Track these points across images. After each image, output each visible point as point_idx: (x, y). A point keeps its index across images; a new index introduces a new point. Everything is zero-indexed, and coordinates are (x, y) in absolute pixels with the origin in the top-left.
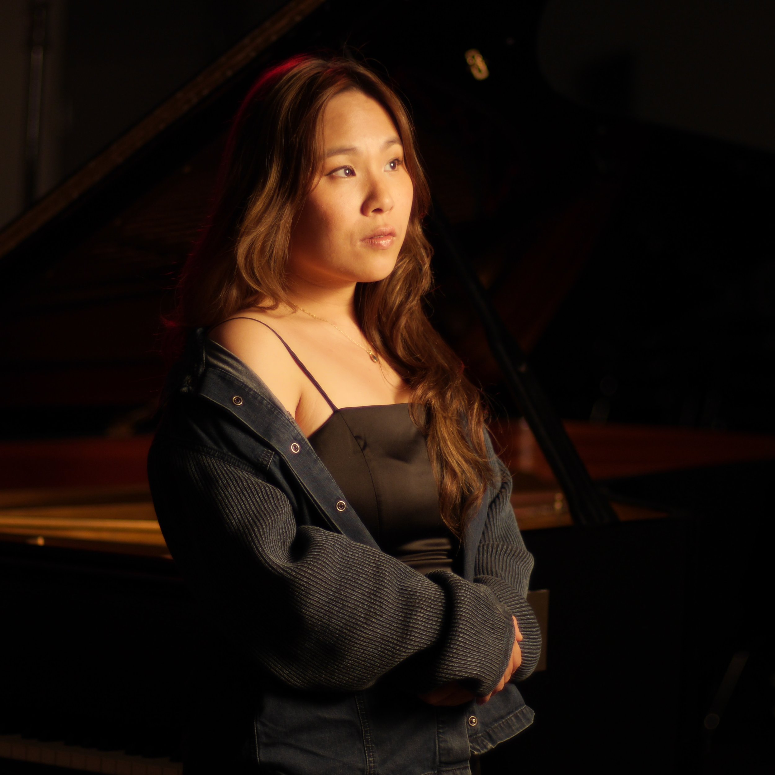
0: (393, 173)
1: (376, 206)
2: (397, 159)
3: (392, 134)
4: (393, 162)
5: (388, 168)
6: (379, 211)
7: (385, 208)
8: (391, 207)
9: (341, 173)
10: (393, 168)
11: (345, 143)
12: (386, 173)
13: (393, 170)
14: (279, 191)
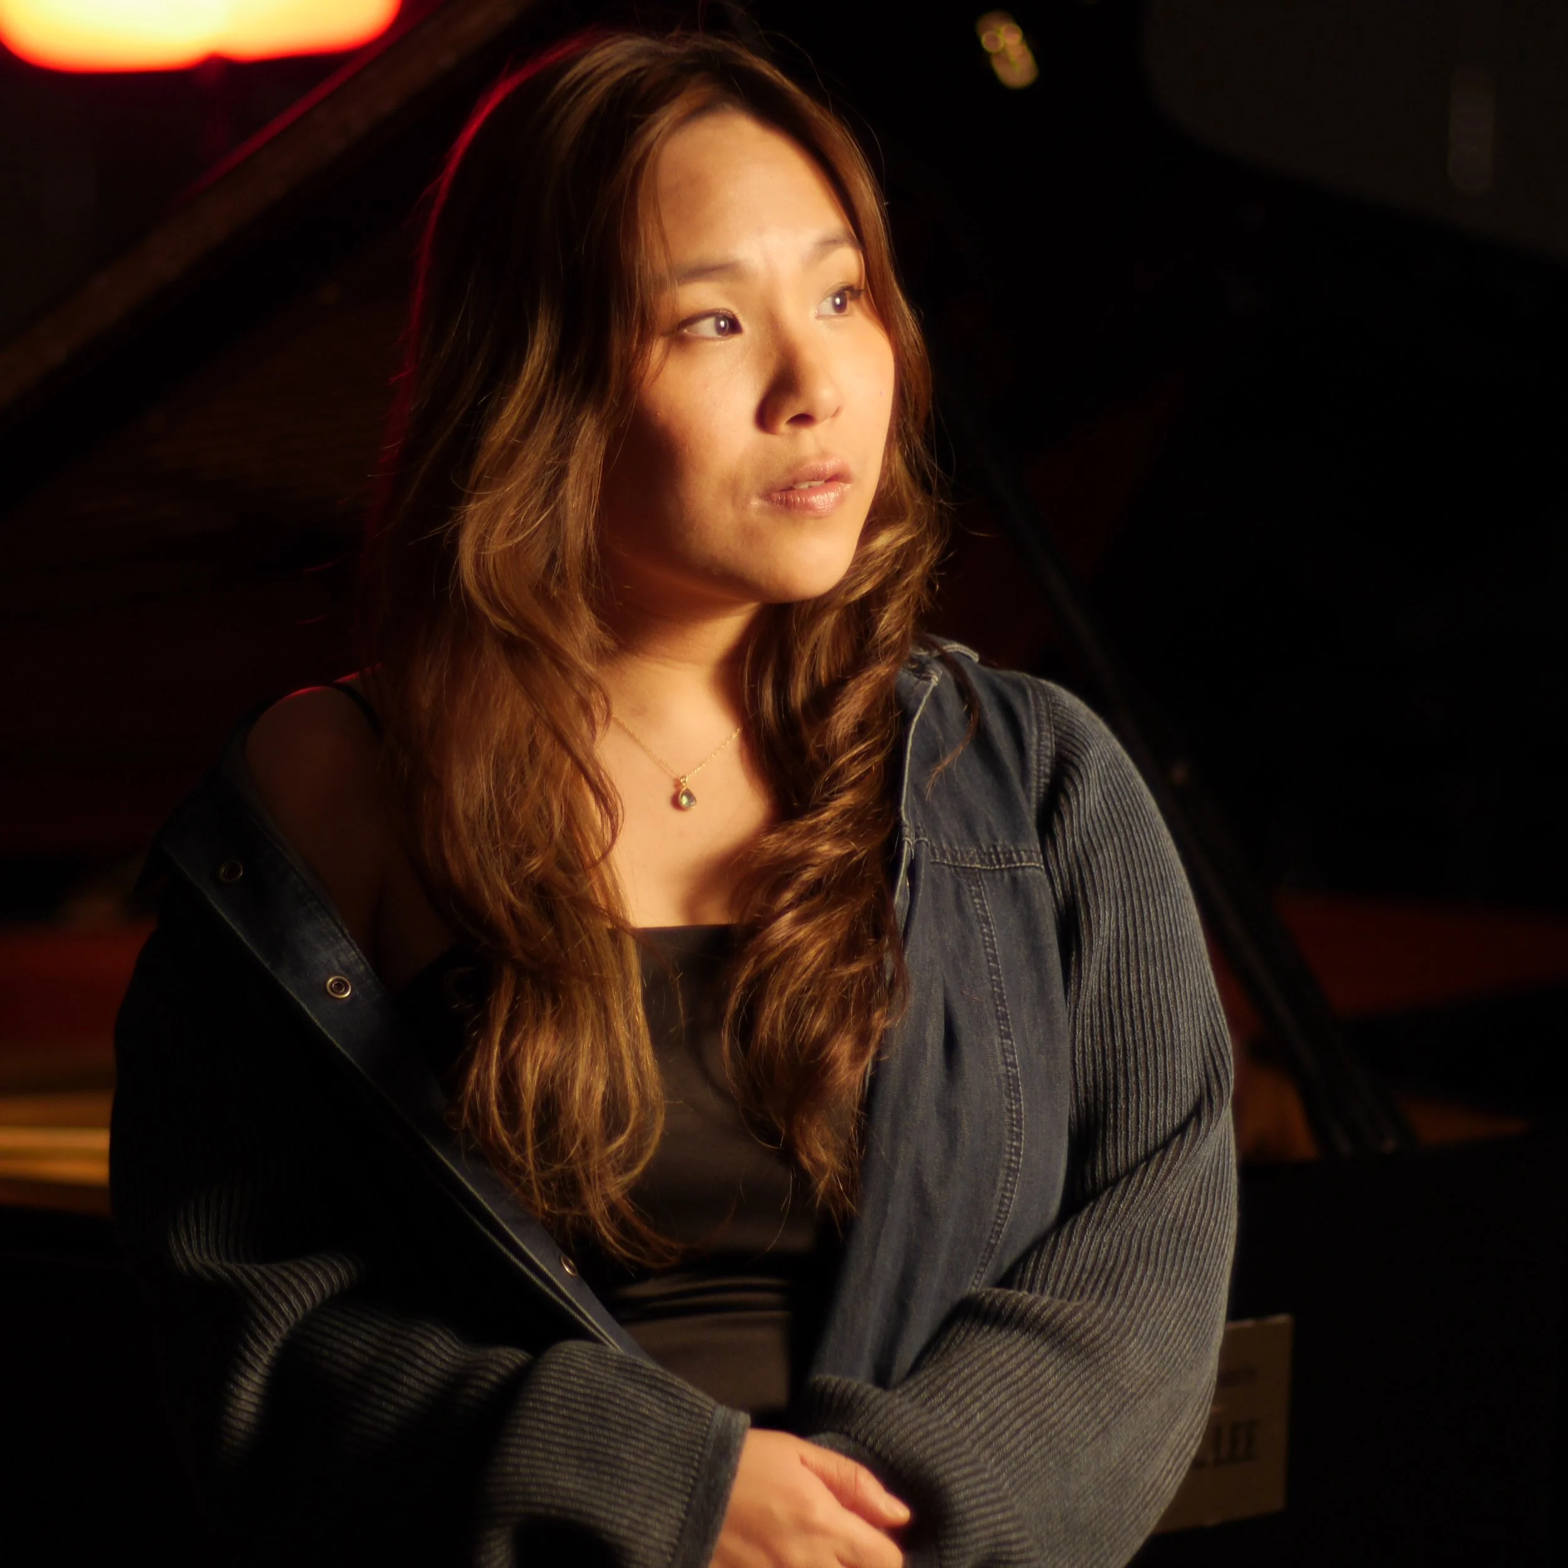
0: (840, 320)
1: (798, 407)
2: (850, 288)
3: (831, 221)
4: (840, 293)
5: (827, 307)
6: (804, 419)
7: (820, 412)
8: (836, 409)
9: (707, 327)
10: (840, 308)
11: (710, 250)
12: (821, 322)
13: (842, 314)
14: (557, 380)
